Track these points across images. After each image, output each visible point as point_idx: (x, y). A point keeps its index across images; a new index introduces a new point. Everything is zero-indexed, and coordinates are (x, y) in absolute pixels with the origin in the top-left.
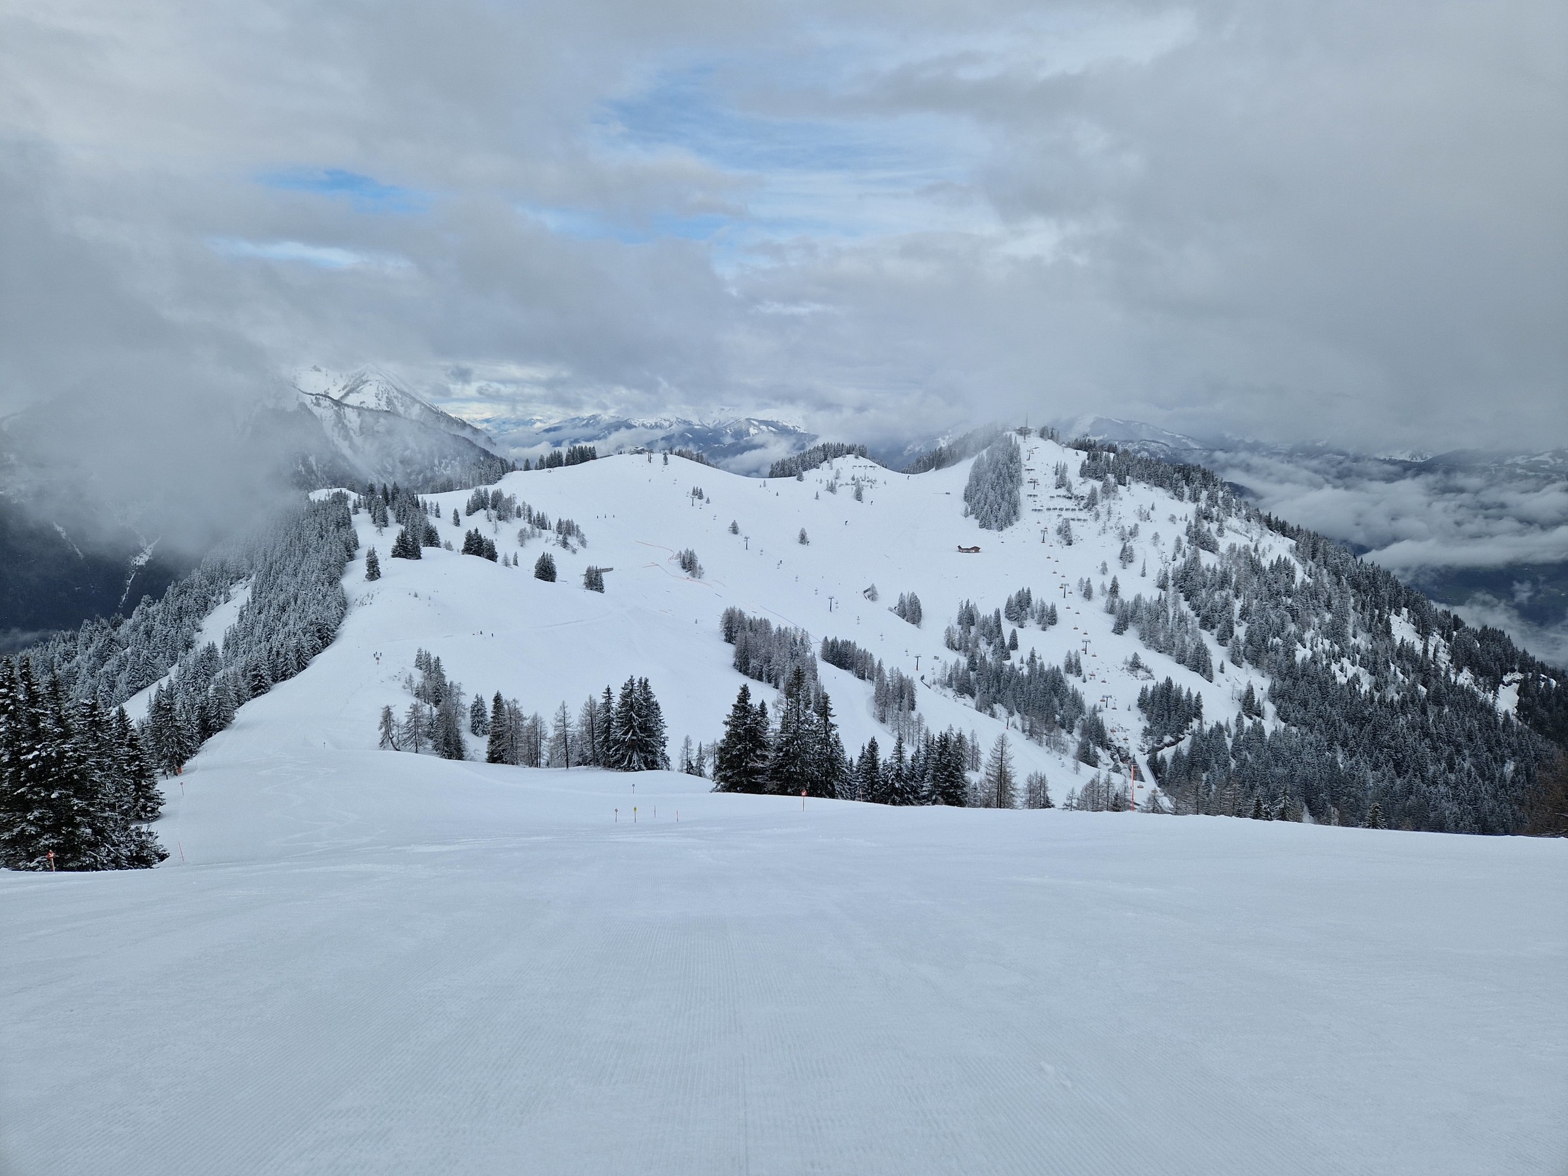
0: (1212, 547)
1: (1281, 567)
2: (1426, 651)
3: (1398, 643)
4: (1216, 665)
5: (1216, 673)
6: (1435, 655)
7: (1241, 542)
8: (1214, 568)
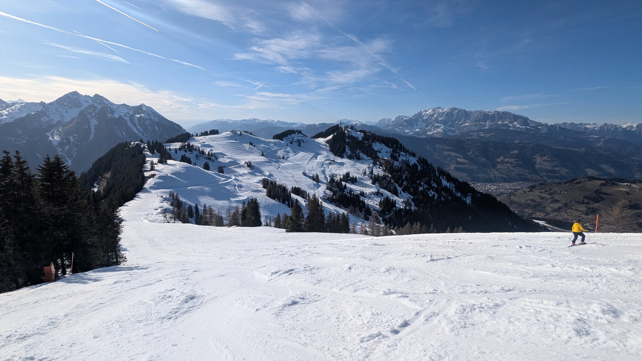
0: (397, 160)
1: (415, 166)
2: (450, 187)
3: (444, 186)
4: (399, 192)
5: (399, 195)
6: (452, 189)
7: (404, 159)
8: (398, 166)
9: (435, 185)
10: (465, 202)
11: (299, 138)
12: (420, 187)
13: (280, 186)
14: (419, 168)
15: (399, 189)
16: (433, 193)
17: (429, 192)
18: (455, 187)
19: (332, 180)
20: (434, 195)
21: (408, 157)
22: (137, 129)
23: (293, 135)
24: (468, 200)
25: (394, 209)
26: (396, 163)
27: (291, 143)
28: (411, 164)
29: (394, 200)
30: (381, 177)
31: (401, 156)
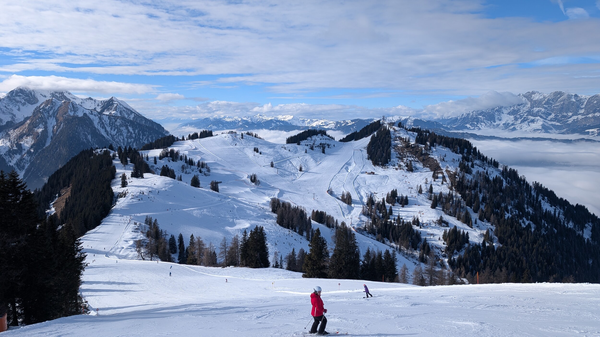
0: (470, 172)
1: (498, 181)
2: (555, 214)
3: (544, 211)
4: (473, 220)
5: (473, 224)
7: (481, 170)
8: (471, 180)
9: (530, 210)
10: (581, 238)
11: (323, 142)
12: (506, 213)
13: (296, 210)
14: (504, 184)
15: (475, 216)
16: (527, 223)
17: (521, 221)
18: (565, 214)
19: (371, 201)
20: (529, 224)
21: (486, 168)
22: (106, 131)
23: (314, 137)
24: (587, 234)
25: (466, 245)
26: (469, 177)
27: (312, 148)
28: (491, 179)
29: (466, 233)
30: (446, 198)
31: (475, 166)
